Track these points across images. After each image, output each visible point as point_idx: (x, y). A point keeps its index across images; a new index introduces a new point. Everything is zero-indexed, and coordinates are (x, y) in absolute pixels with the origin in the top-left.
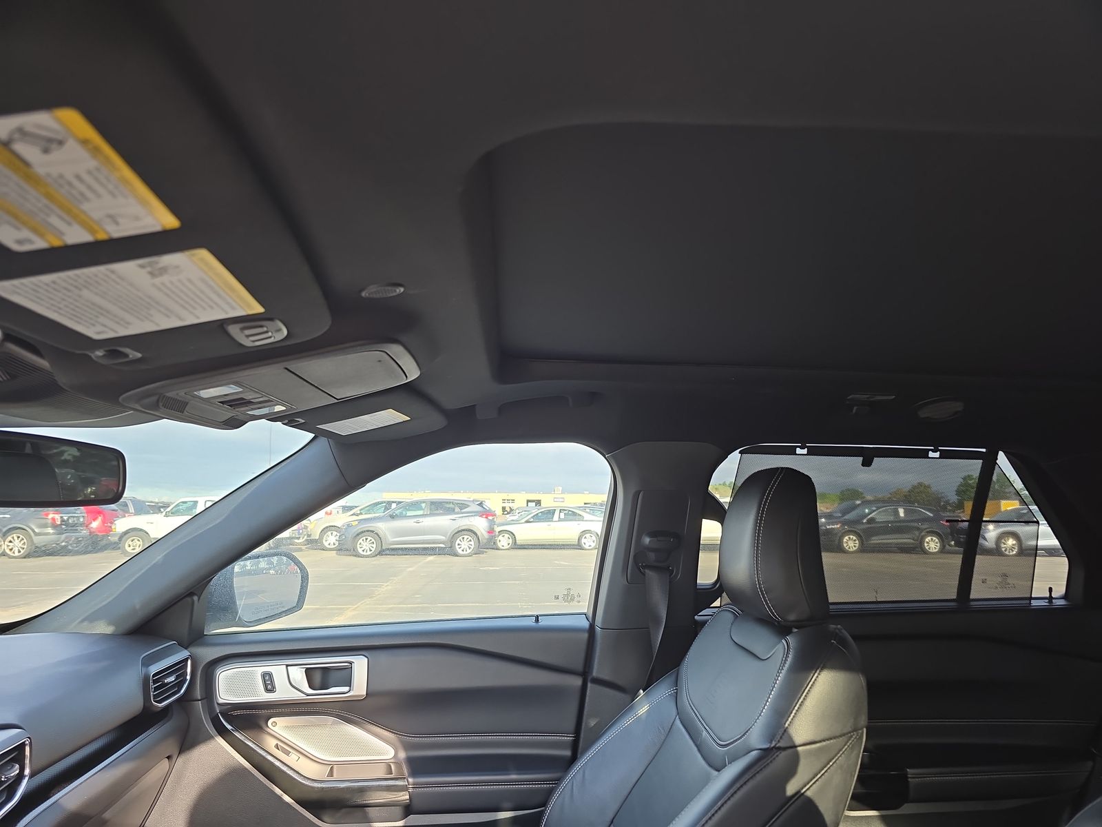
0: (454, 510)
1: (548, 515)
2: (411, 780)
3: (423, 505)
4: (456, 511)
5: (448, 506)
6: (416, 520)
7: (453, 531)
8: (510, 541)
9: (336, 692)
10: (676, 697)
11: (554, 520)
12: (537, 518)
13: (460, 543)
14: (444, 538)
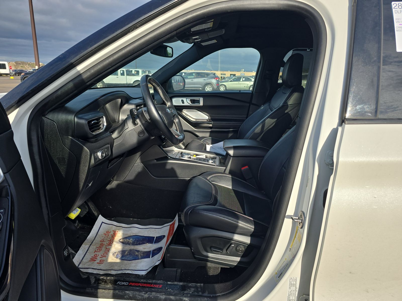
0: (205, 76)
1: (238, 79)
2: (212, 122)
3: (194, 74)
4: (206, 76)
5: (202, 74)
6: (191, 80)
7: (205, 84)
8: (224, 88)
9: (196, 104)
10: (269, 105)
11: (241, 81)
12: (234, 80)
13: (207, 88)
14: (201, 86)
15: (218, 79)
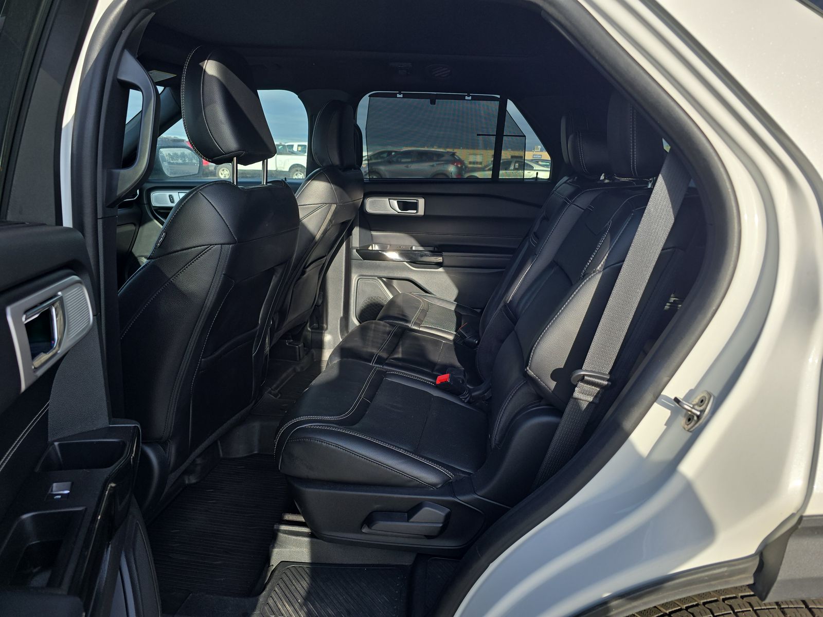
4: (434, 159)
6: (405, 165)
7: (432, 174)
11: (510, 169)
15: (459, 166)
